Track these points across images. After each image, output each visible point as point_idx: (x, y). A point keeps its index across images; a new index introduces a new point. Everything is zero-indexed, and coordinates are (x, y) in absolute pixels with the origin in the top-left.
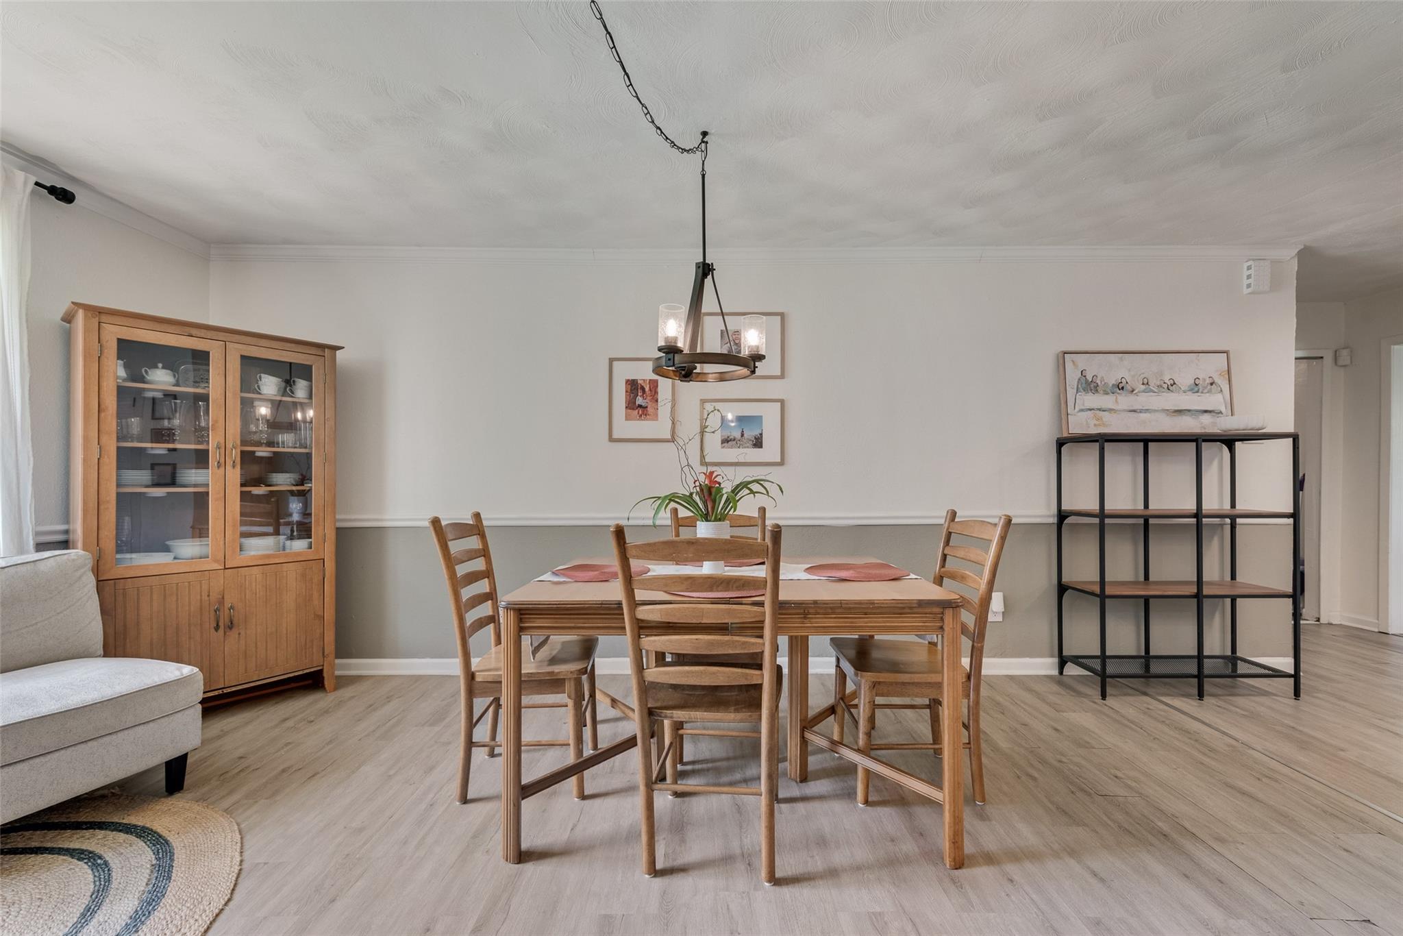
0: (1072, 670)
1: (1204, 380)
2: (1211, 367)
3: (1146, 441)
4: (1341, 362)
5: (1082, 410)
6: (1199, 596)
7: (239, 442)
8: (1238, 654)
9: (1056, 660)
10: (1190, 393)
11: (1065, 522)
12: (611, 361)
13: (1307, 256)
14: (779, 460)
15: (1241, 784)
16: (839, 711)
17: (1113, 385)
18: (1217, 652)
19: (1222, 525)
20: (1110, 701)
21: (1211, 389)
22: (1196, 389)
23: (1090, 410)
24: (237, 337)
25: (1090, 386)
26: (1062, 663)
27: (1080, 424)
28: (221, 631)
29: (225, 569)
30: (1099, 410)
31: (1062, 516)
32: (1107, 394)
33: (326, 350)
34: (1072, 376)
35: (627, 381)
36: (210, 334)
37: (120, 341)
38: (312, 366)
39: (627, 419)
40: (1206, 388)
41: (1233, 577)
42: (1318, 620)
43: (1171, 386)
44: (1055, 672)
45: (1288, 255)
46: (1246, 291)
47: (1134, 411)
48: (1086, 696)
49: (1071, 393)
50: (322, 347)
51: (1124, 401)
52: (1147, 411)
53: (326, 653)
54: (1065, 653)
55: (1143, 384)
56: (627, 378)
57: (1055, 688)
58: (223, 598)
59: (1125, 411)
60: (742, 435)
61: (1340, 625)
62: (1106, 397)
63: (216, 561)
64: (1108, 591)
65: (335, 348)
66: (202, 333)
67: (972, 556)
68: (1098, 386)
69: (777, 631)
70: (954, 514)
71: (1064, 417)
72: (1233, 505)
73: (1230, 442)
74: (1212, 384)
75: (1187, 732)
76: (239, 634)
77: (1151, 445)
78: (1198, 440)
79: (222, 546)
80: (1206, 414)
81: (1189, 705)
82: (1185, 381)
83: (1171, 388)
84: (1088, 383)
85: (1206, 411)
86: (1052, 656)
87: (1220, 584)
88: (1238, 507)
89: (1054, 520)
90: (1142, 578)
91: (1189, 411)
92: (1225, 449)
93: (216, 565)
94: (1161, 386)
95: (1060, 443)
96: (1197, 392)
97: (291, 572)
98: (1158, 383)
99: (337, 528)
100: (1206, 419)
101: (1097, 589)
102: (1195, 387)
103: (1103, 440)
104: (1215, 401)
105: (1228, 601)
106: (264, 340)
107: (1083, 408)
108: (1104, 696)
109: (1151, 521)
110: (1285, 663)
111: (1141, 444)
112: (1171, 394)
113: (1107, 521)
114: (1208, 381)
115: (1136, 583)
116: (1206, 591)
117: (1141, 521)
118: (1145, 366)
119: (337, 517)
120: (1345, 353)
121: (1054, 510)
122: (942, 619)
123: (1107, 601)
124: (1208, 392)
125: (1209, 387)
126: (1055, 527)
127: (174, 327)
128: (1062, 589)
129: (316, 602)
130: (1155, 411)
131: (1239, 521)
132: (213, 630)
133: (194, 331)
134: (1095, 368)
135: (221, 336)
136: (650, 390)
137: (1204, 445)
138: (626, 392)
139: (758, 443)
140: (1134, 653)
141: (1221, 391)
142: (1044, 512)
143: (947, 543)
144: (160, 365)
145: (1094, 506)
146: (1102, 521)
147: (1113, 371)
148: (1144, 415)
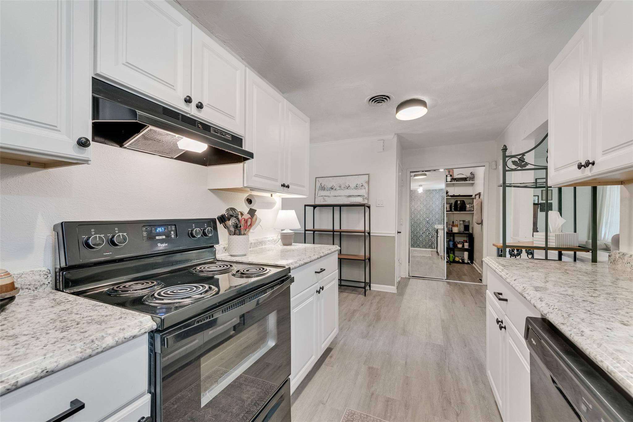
1: (360, 185)
2: (362, 180)
3: (340, 206)
8: (371, 282)
10: (354, 189)
17: (330, 188)
21: (362, 188)
22: (356, 188)
23: (322, 196)
25: (323, 188)
27: (319, 201)
30: (325, 196)
32: (328, 191)
34: (318, 185)
40: (360, 187)
43: (348, 187)
45: (391, 137)
47: (336, 196)
49: (317, 190)
51: (333, 193)
52: (340, 196)
55: (339, 187)
59: (332, 196)
68: (325, 188)
74: (362, 186)
77: (341, 207)
80: (359, 197)
82: (353, 185)
83: (348, 188)
84: (322, 187)
85: (359, 196)
91: (353, 196)
94: (345, 187)
96: (357, 189)
98: (344, 187)
102: (356, 187)
104: (363, 192)
107: (320, 195)
109: (342, 233)
112: (348, 190)
113: (335, 233)
117: (339, 233)
118: (341, 181)
124: (360, 189)
125: (361, 187)
130: (342, 196)
134: (325, 182)
141: (365, 188)
146: (333, 233)
147: (328, 183)
148: (339, 198)
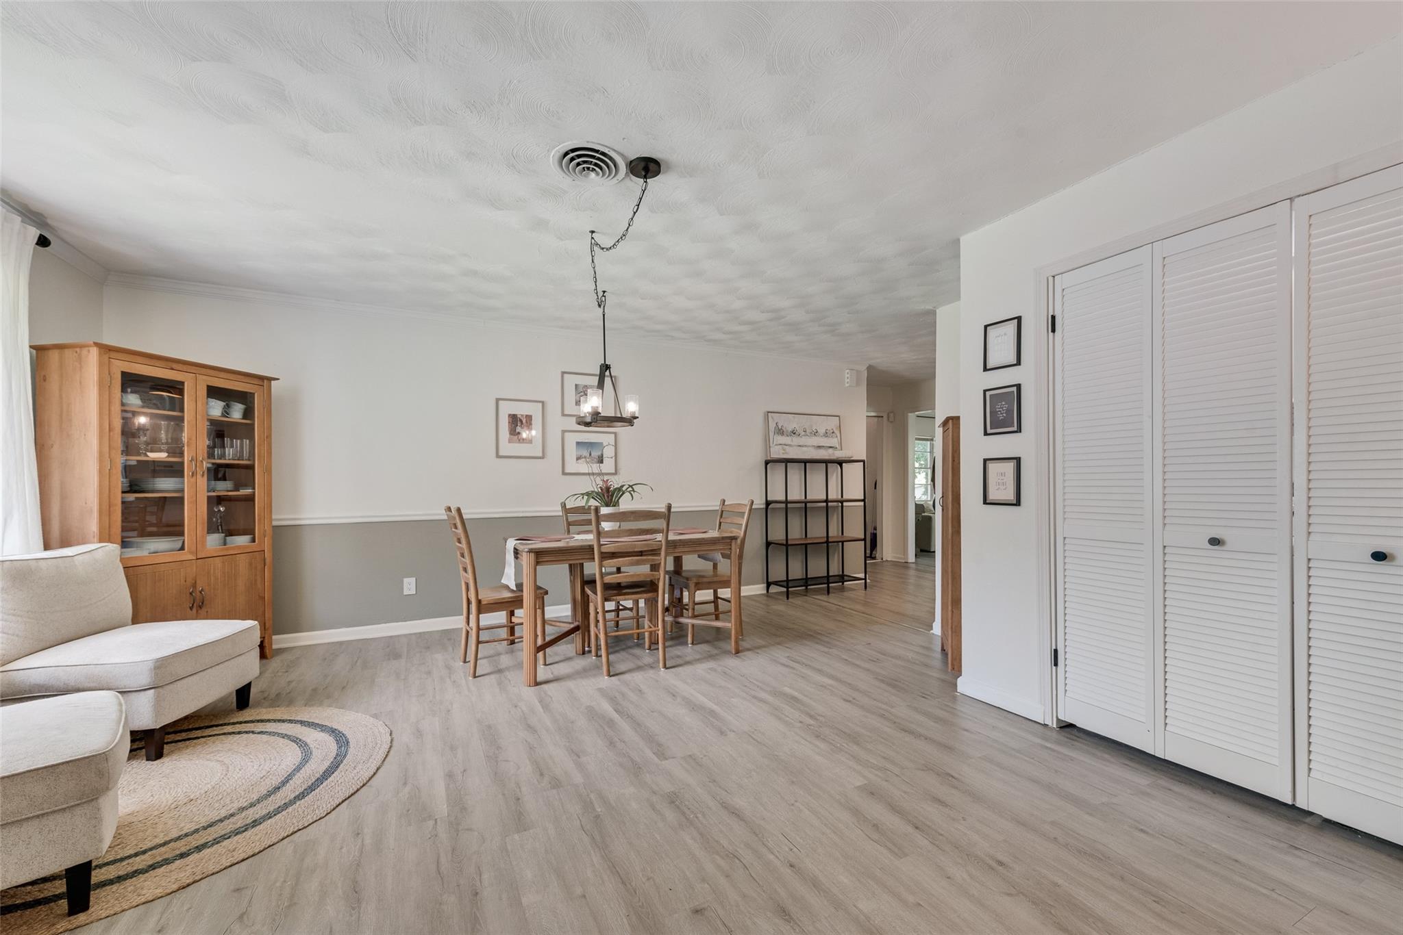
0: (773, 589)
1: (830, 430)
2: (832, 423)
3: (805, 462)
4: (890, 420)
5: (776, 445)
6: (827, 542)
7: (206, 455)
8: (845, 573)
9: (765, 585)
10: (824, 437)
11: (770, 507)
12: (498, 400)
13: (870, 369)
14: (614, 472)
15: (839, 619)
16: (671, 609)
17: (791, 431)
18: (836, 574)
19: (837, 507)
20: (790, 600)
23: (781, 444)
24: (203, 371)
25: (780, 431)
26: (769, 585)
27: (777, 453)
28: (194, 610)
29: (197, 559)
30: (785, 445)
31: (768, 503)
32: (788, 436)
33: (265, 381)
34: (772, 426)
35: (509, 415)
36: (185, 368)
37: (123, 374)
38: (254, 394)
39: (509, 442)
40: (830, 435)
41: (842, 534)
42: (882, 559)
43: (816, 433)
44: (765, 592)
45: (863, 368)
46: (847, 385)
47: (800, 446)
48: (780, 599)
49: (771, 434)
50: (262, 378)
51: (796, 440)
52: (806, 446)
53: (267, 627)
54: (769, 581)
55: (804, 431)
56: (510, 413)
57: (765, 598)
58: (196, 582)
59: (795, 446)
60: (590, 455)
61: (891, 561)
62: (788, 438)
63: (191, 552)
64: (789, 543)
65: (270, 379)
66: (180, 367)
67: (735, 521)
68: (784, 431)
69: (667, 554)
70: (724, 501)
71: (768, 447)
72: (842, 497)
73: (840, 463)
75: (820, 606)
76: (207, 612)
78: (827, 462)
79: (195, 541)
80: (830, 449)
81: (824, 598)
82: (822, 431)
85: (831, 447)
86: (764, 583)
87: (837, 537)
88: (844, 497)
89: (764, 506)
90: (804, 537)
91: (823, 446)
92: (839, 466)
93: (191, 556)
94: (811, 433)
95: (767, 463)
96: (827, 437)
97: (243, 561)
98: (810, 431)
99: (273, 526)
100: (830, 451)
101: (785, 542)
102: (826, 435)
103: (787, 461)
104: (834, 442)
105: (840, 544)
106: (223, 373)
107: (777, 443)
108: (788, 598)
109: (808, 505)
110: (862, 575)
111: (803, 464)
112: (816, 438)
113: (789, 505)
114: (832, 431)
115: (801, 539)
116: (830, 540)
117: (804, 505)
118: (805, 422)
119: (273, 517)
120: (892, 415)
121: (764, 501)
122: (731, 545)
123: (789, 547)
124: (831, 437)
125: (832, 434)
126: (764, 510)
127: (160, 362)
128: (768, 544)
129: (259, 585)
130: (809, 446)
131: (845, 504)
132: (189, 609)
133: (174, 366)
134: (784, 422)
135: (193, 369)
136: (527, 422)
137: (829, 464)
138: (509, 422)
139: (601, 460)
140: (800, 578)
141: (837, 436)
142: (759, 503)
143: (721, 516)
144: (129, 390)
145: (783, 498)
146: (786, 506)
147: (790, 424)
148: (804, 449)
